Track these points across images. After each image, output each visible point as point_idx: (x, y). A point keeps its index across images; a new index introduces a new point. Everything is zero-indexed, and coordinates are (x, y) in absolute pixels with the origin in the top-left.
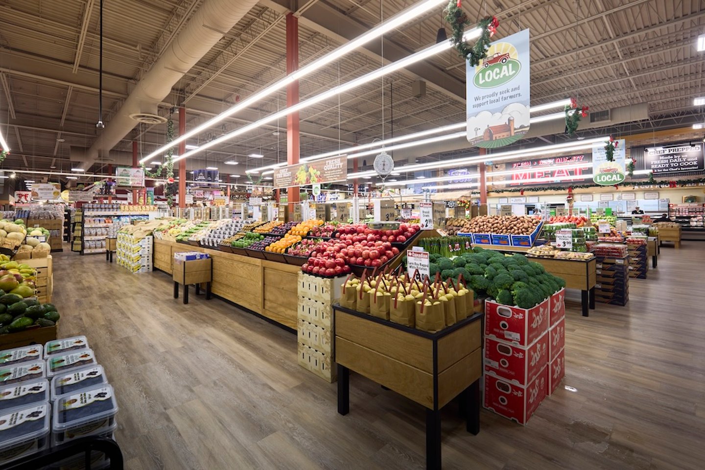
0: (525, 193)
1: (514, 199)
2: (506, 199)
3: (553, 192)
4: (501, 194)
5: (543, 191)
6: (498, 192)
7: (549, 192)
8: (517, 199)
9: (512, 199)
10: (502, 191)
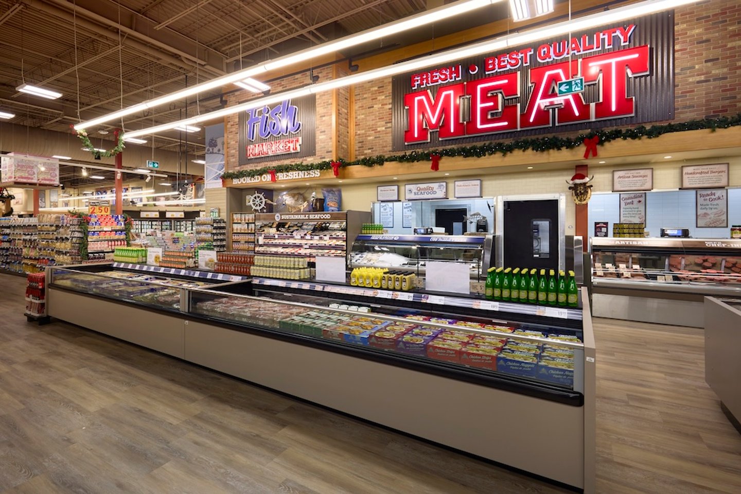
0: (445, 162)
1: (413, 187)
2: (395, 188)
3: (529, 157)
4: (377, 172)
5: (498, 155)
6: (368, 162)
7: (518, 157)
8: (422, 186)
9: (408, 187)
10: (380, 161)
